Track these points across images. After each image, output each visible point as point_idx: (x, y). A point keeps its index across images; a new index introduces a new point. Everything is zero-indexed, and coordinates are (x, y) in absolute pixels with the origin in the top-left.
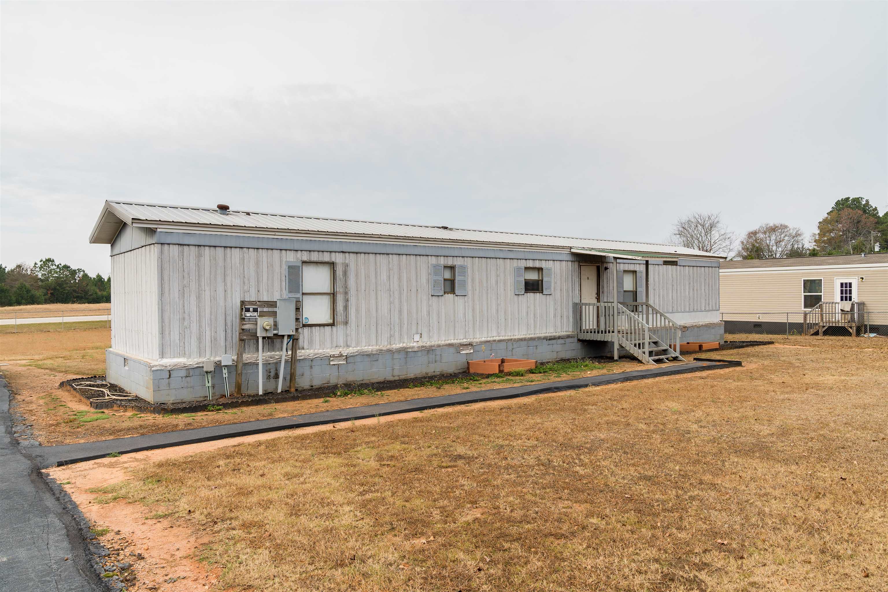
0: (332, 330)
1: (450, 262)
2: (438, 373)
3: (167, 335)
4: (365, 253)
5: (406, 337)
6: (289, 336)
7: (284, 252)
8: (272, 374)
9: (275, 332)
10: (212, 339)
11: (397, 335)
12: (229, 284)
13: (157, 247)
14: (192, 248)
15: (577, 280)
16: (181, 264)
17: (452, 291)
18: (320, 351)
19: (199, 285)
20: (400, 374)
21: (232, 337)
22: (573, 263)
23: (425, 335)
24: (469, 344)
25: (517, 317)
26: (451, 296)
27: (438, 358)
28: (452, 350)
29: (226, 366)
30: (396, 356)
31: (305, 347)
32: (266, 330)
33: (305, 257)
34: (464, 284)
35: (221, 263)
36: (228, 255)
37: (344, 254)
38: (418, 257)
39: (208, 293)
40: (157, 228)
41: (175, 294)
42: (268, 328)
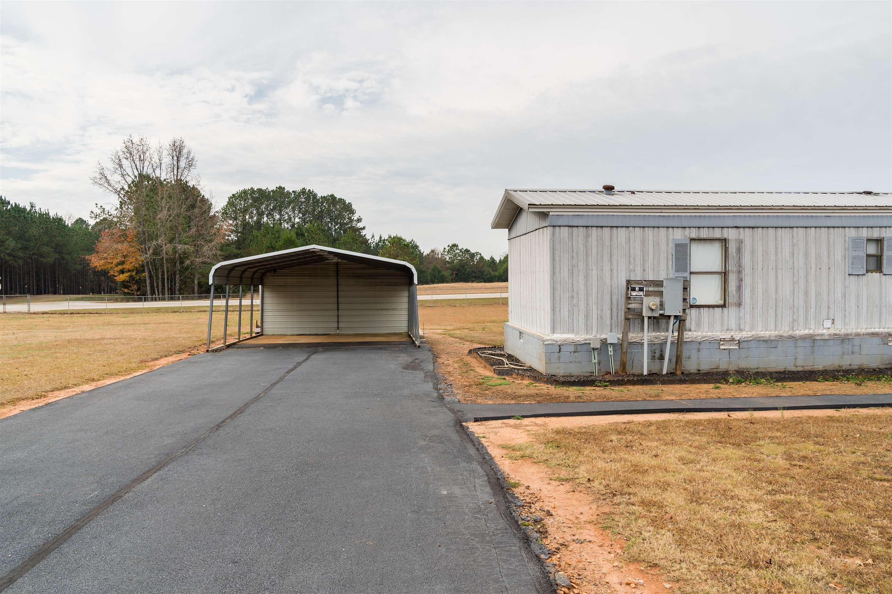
0: (723, 312)
1: (876, 234)
2: (856, 367)
3: (558, 312)
4: (763, 228)
5: (813, 322)
6: (676, 317)
7: (671, 229)
8: (657, 355)
9: (661, 312)
10: (599, 317)
11: (801, 320)
12: (615, 264)
13: (549, 230)
14: (581, 229)
16: (570, 245)
17: (879, 268)
18: (709, 334)
19: (587, 265)
20: (804, 365)
21: (617, 316)
23: (838, 322)
26: (876, 275)
27: (856, 349)
28: (876, 340)
29: (611, 344)
30: (800, 343)
31: (693, 329)
32: (652, 310)
33: (694, 234)
35: (607, 243)
36: (615, 235)
37: (737, 230)
38: (832, 230)
39: (595, 272)
40: (549, 212)
41: (565, 273)
42: (654, 307)
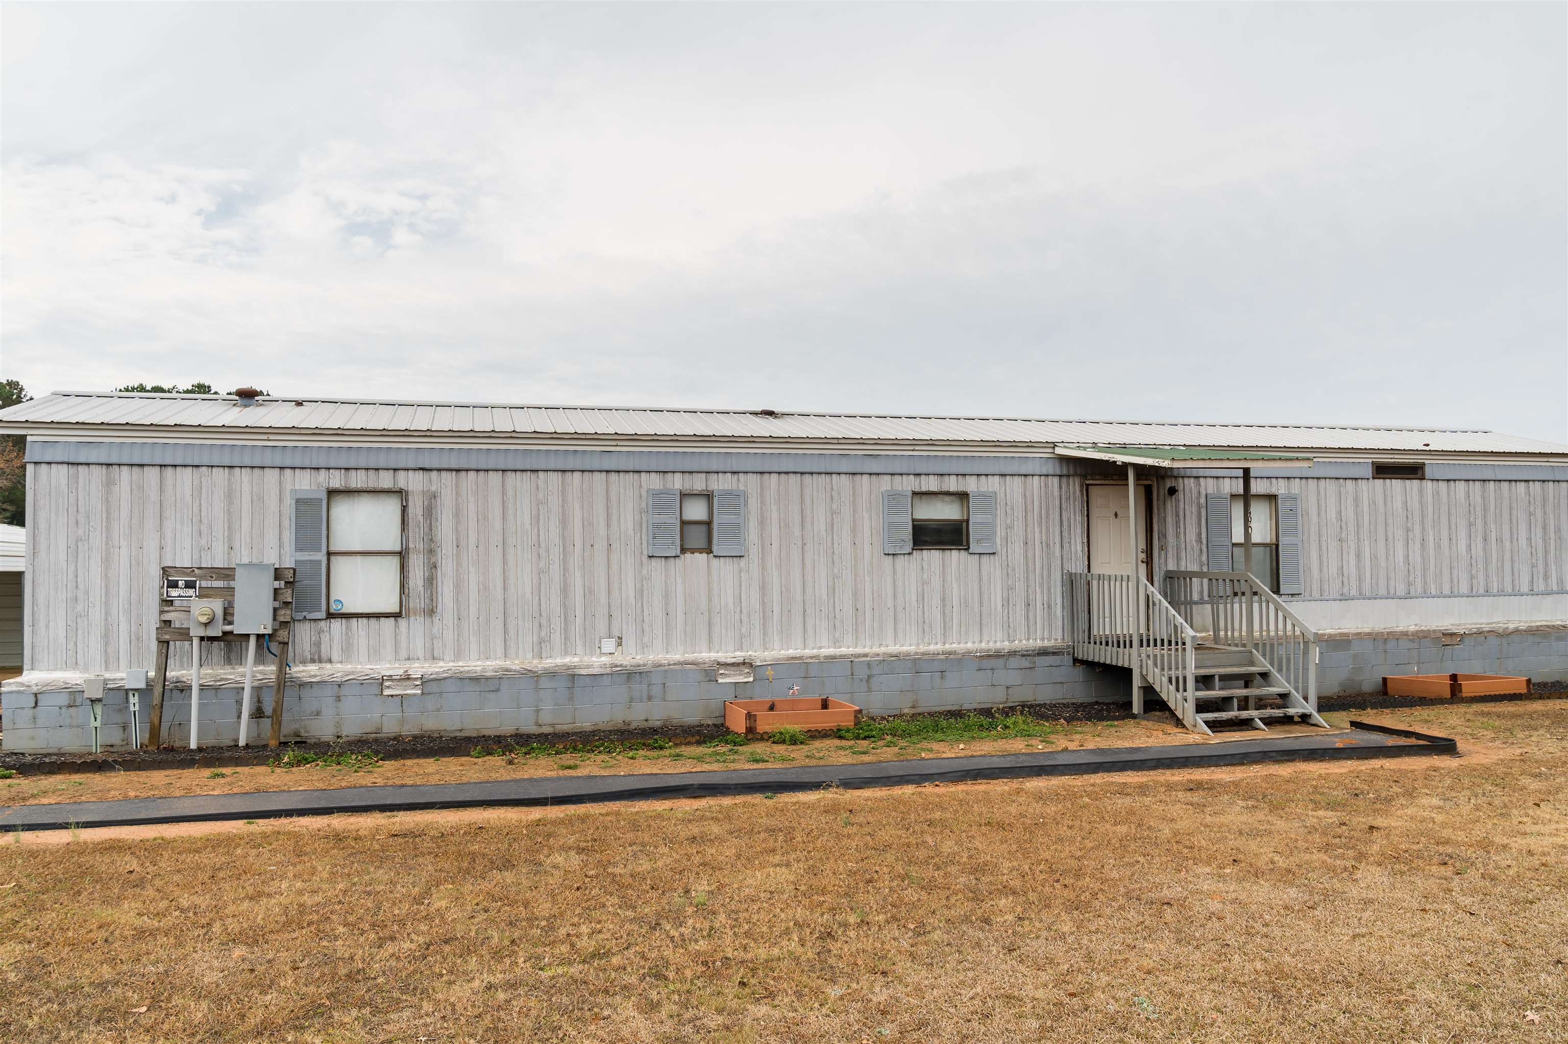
0: (397, 626)
1: (698, 484)
2: (658, 724)
3: (43, 629)
4: (478, 470)
5: (579, 643)
6: (261, 637)
7: (288, 472)
8: (255, 709)
9: (227, 628)
10: (133, 637)
11: (557, 638)
12: (169, 534)
14: (95, 469)
15: (1079, 518)
16: (72, 500)
17: (704, 547)
18: (363, 667)
20: (555, 722)
22: (1064, 480)
23: (630, 642)
24: (744, 663)
25: (890, 604)
26: (701, 558)
27: (655, 690)
28: (692, 675)
29: (135, 690)
30: (545, 683)
31: (335, 657)
33: (336, 480)
34: (736, 532)
35: (154, 495)
36: (169, 482)
37: (426, 474)
38: (614, 476)
40: (26, 435)
41: (60, 553)
42: (210, 619)
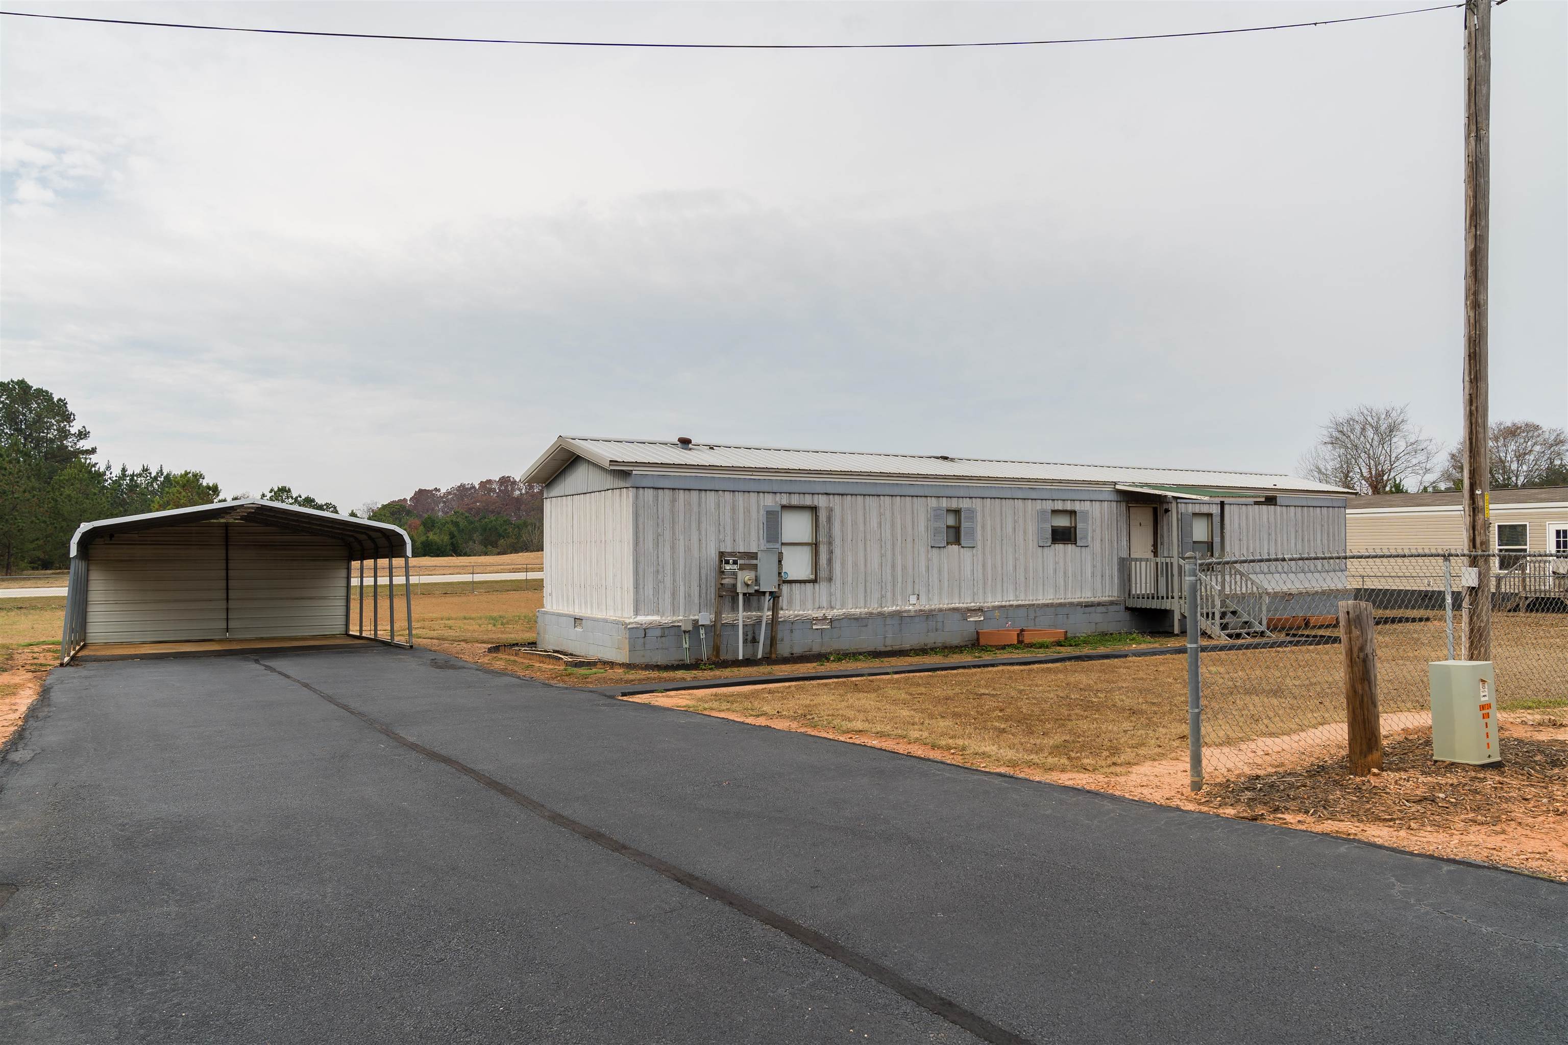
0: (814, 588)
1: (954, 504)
2: (940, 645)
3: (642, 590)
4: (852, 495)
5: (899, 598)
6: (771, 593)
7: (761, 494)
8: (750, 637)
9: (756, 588)
10: (687, 595)
11: (889, 595)
12: (703, 533)
13: (632, 492)
14: (667, 491)
15: (1125, 526)
16: (655, 511)
17: (957, 541)
18: (801, 612)
19: (674, 534)
20: (893, 644)
21: (706, 593)
22: (1119, 504)
23: (922, 597)
24: (979, 610)
25: (1041, 575)
26: (955, 548)
27: (940, 625)
28: (957, 616)
29: (703, 625)
30: (889, 621)
31: (784, 607)
32: (748, 585)
33: (785, 500)
34: (972, 532)
35: (695, 508)
36: (703, 500)
37: (827, 496)
38: (915, 499)
39: (682, 542)
40: (632, 470)
41: (649, 544)
42: (749, 582)
